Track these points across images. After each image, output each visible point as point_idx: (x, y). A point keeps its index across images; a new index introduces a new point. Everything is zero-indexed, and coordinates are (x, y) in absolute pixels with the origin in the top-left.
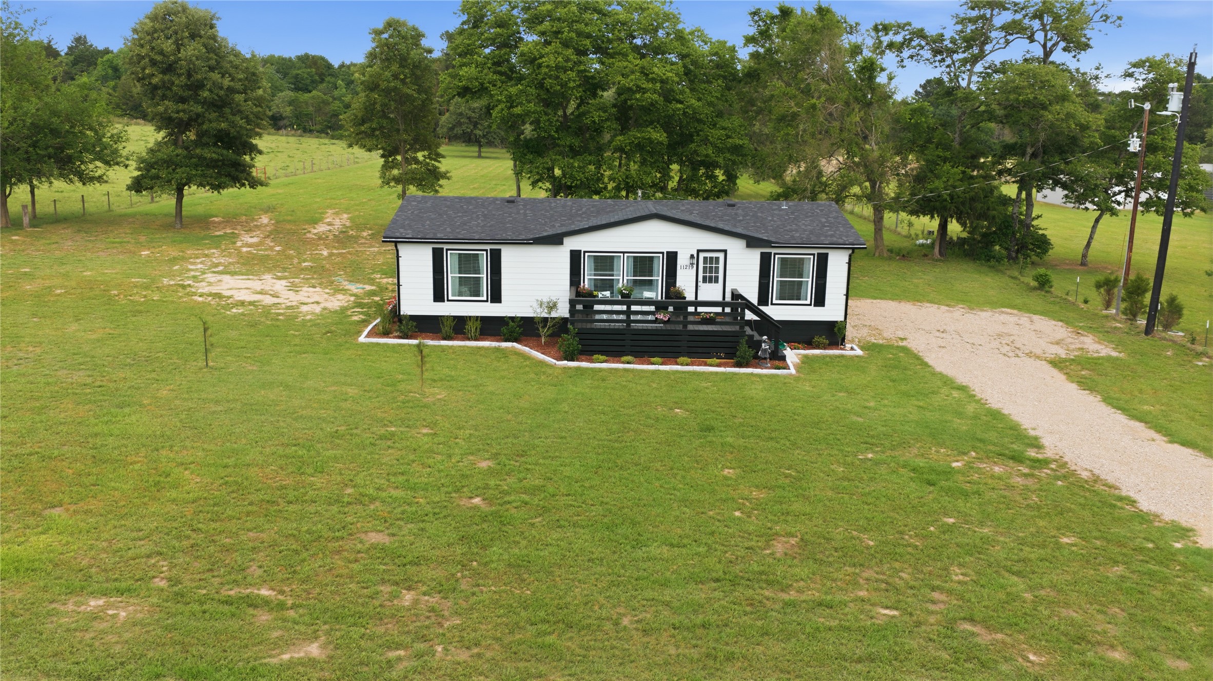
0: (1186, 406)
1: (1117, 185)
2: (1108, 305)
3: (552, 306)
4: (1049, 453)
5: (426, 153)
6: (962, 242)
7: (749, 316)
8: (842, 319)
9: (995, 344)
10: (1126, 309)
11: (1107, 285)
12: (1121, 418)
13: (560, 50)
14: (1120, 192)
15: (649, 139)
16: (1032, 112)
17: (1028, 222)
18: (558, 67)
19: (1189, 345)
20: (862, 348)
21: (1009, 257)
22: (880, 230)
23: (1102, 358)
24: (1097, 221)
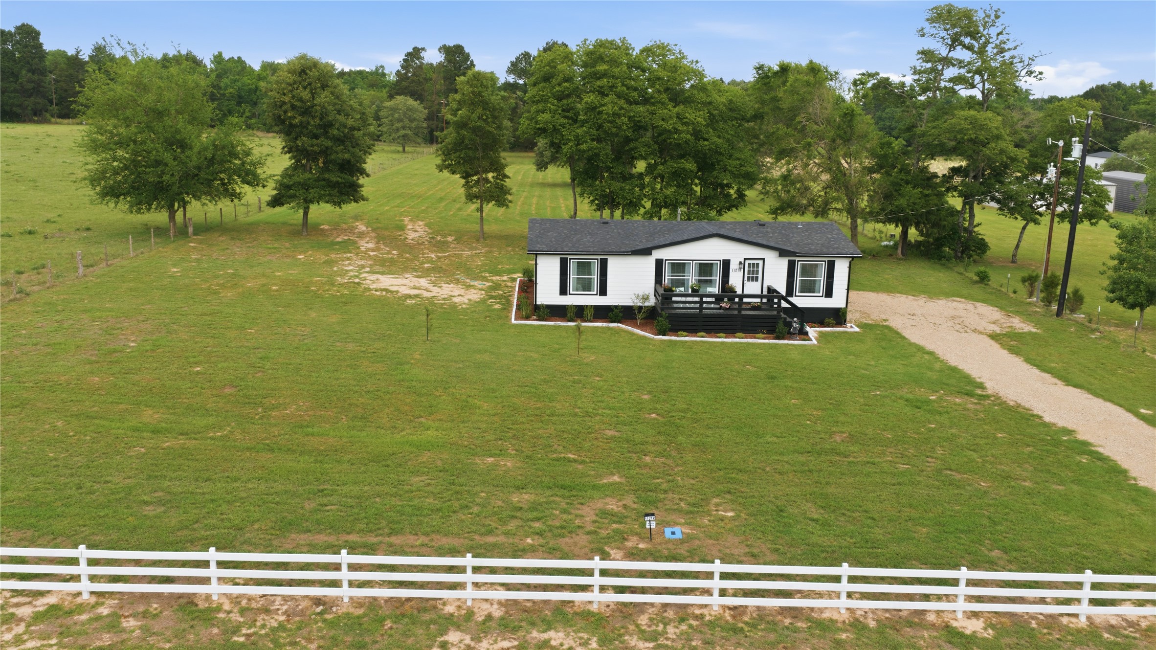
0: (1079, 364)
1: (1039, 200)
2: (1031, 295)
3: (646, 298)
4: (990, 392)
5: (495, 174)
6: (918, 244)
7: (784, 304)
8: (844, 306)
9: (950, 323)
10: (1044, 298)
11: (1030, 280)
12: (1036, 371)
13: (615, 101)
14: (1042, 206)
15: (684, 169)
16: (974, 147)
17: (970, 229)
18: (614, 114)
19: (1087, 324)
20: (858, 326)
21: (956, 257)
22: (856, 235)
23: (1025, 333)
24: (1024, 228)
